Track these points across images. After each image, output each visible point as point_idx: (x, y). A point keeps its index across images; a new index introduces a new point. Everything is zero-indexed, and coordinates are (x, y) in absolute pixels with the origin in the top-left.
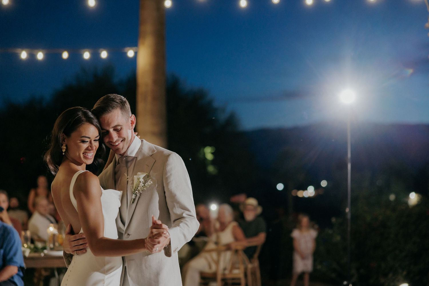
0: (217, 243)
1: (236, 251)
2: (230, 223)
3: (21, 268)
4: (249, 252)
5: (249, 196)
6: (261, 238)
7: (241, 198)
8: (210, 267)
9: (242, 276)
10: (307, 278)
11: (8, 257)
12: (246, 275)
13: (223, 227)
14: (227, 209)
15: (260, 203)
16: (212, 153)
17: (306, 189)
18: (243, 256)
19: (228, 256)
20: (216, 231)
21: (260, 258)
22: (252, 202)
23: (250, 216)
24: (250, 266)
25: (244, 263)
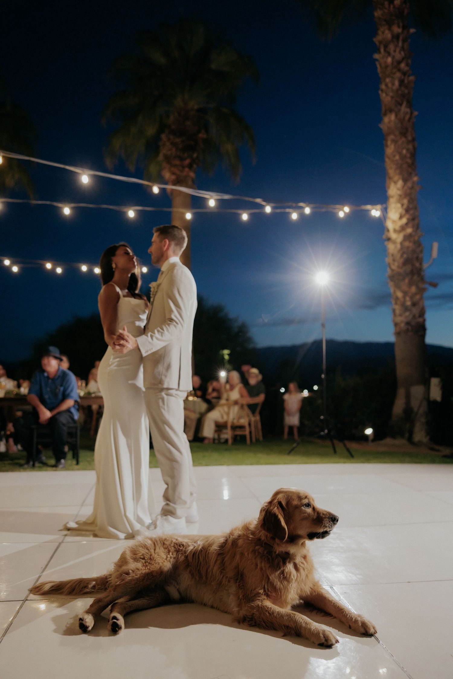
0: (227, 400)
1: (242, 406)
2: (237, 384)
3: (76, 401)
4: (252, 408)
5: (253, 366)
6: (261, 398)
7: (245, 368)
8: (222, 417)
9: (246, 424)
10: (295, 431)
11: (67, 393)
12: (250, 424)
13: (232, 388)
14: (235, 375)
15: (261, 372)
16: (228, 355)
17: (302, 392)
18: (247, 410)
19: (236, 408)
20: (226, 391)
21: (261, 414)
22: (255, 371)
23: (253, 381)
24: (253, 419)
25: (248, 416)
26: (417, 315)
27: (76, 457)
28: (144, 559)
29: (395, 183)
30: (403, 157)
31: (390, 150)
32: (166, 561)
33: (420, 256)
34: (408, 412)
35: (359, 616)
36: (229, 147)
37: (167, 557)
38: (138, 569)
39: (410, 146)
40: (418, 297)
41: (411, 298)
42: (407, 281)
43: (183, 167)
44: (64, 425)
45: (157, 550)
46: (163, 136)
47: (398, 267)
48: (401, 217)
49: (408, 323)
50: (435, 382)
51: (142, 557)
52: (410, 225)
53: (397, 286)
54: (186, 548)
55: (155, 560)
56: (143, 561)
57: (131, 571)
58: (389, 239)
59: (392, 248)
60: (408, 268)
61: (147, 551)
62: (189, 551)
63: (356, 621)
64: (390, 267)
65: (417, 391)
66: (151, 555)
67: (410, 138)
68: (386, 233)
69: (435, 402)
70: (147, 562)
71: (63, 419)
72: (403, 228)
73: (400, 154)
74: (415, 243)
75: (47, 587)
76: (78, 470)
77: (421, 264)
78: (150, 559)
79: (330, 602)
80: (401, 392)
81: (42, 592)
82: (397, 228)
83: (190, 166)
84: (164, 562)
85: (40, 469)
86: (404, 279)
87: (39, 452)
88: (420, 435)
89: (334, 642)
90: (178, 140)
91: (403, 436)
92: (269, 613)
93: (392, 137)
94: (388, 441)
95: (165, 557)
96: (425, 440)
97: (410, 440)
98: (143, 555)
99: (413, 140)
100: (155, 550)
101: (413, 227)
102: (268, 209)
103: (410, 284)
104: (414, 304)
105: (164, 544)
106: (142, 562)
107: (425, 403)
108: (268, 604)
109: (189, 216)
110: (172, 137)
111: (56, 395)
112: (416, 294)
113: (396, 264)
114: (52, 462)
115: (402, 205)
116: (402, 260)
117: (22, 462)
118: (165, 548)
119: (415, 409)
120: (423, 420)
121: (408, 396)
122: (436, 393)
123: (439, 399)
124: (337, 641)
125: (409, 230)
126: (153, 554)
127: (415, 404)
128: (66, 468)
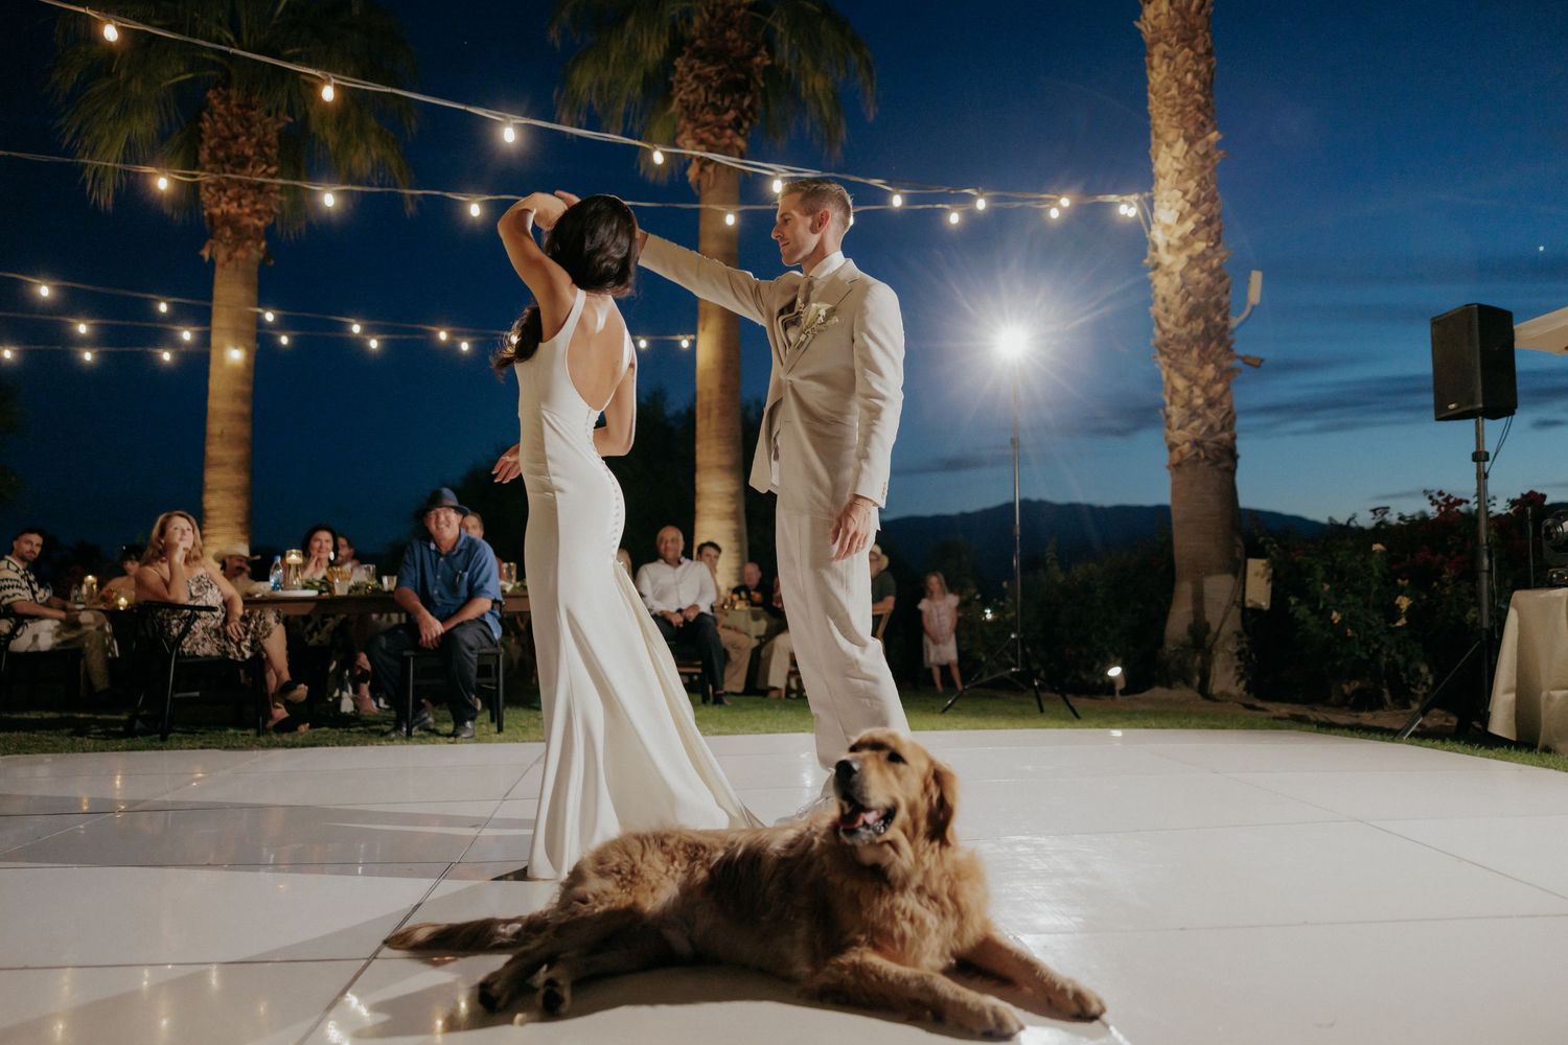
6: (887, 605)
10: (956, 676)
26: (1218, 427)
27: (497, 719)
28: (619, 872)
29: (1169, 145)
30: (1186, 91)
31: (1158, 75)
32: (665, 877)
33: (1225, 300)
34: (1200, 634)
35: (1070, 981)
36: (816, 83)
37: (668, 871)
38: (606, 893)
39: (1202, 67)
40: (1219, 387)
41: (1204, 389)
42: (1195, 352)
43: (722, 128)
44: (471, 649)
45: (649, 856)
46: (679, 62)
47: (1176, 324)
48: (1181, 218)
49: (1197, 444)
50: (1256, 566)
51: (615, 869)
52: (1202, 234)
53: (1175, 366)
54: (710, 854)
55: (642, 877)
56: (618, 877)
57: (590, 897)
58: (1157, 266)
59: (1163, 285)
60: (1198, 326)
61: (627, 858)
62: (717, 860)
63: (1063, 991)
64: (1159, 326)
65: (1219, 587)
66: (633, 866)
67: (1201, 50)
68: (1150, 253)
69: (1257, 611)
70: (626, 879)
71: (469, 637)
72: (1186, 241)
73: (1180, 83)
74: (1212, 272)
75: (421, 935)
76: (500, 741)
77: (1225, 318)
78: (632, 873)
79: (1009, 952)
80: (1184, 589)
81: (410, 944)
82: (1174, 241)
83: (736, 125)
84: (661, 878)
85: (421, 739)
86: (1189, 350)
87: (419, 707)
88: (1225, 678)
89: (1015, 1027)
90: (710, 70)
91: (1188, 683)
92: (877, 976)
93: (1163, 47)
94: (1158, 692)
95: (664, 869)
96: (1237, 690)
97: (1203, 690)
98: (617, 865)
99: (1209, 52)
100: (642, 856)
101: (1209, 238)
102: (897, 201)
103: (1203, 362)
104: (1211, 403)
105: (663, 844)
106: (615, 879)
107: (1236, 612)
108: (874, 959)
109: (730, 220)
110: (697, 64)
111: (453, 588)
112: (1215, 381)
113: (1172, 318)
114: (449, 727)
115: (1185, 193)
116: (1183, 311)
117: (386, 728)
118: (665, 853)
119: (1214, 628)
120: (1232, 647)
121: (1198, 599)
122: (1258, 592)
123: (1265, 604)
124: (1021, 1028)
125: (1200, 246)
126: (639, 864)
127: (1213, 615)
128: (475, 739)
